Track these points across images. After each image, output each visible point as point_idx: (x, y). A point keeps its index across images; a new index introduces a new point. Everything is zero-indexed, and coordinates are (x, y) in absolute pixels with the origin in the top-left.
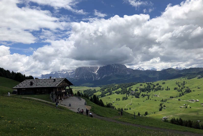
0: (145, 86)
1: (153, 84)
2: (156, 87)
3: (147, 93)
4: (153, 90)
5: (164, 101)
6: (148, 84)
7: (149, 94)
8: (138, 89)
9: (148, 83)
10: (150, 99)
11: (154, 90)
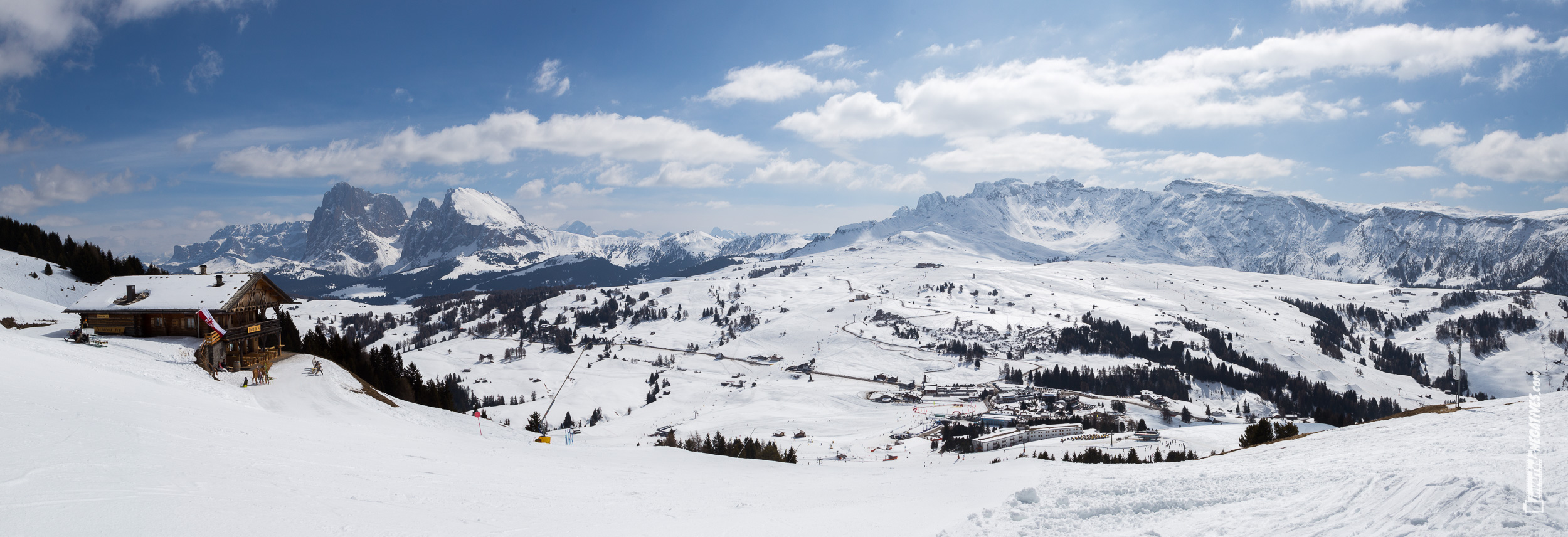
0: (596, 302)
1: (625, 293)
2: (636, 308)
3: (604, 331)
4: (625, 320)
5: (665, 365)
6: (608, 294)
7: (609, 335)
8: (570, 315)
9: (606, 289)
10: (612, 355)
11: (629, 319)
